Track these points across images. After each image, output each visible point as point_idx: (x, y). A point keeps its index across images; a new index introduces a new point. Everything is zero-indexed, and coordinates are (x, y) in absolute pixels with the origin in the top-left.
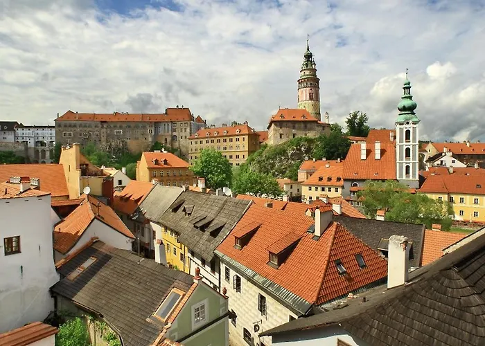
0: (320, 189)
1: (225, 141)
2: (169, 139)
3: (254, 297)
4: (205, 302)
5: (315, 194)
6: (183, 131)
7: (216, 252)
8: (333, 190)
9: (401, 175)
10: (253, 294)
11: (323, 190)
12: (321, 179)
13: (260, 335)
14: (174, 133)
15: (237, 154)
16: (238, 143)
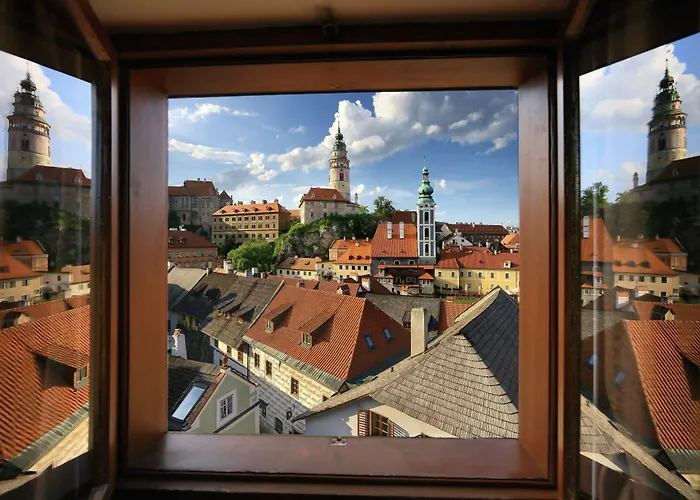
0: (350, 267)
1: (254, 219)
2: (188, 215)
3: (286, 381)
4: (234, 393)
5: (345, 273)
6: (206, 206)
7: (245, 338)
8: (362, 268)
9: (421, 254)
10: (285, 379)
11: (353, 268)
12: (351, 258)
13: (293, 421)
14: (194, 209)
15: (267, 232)
16: (268, 221)
